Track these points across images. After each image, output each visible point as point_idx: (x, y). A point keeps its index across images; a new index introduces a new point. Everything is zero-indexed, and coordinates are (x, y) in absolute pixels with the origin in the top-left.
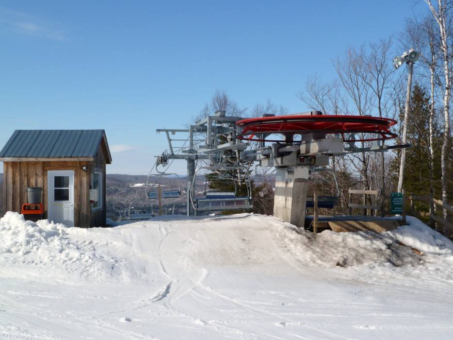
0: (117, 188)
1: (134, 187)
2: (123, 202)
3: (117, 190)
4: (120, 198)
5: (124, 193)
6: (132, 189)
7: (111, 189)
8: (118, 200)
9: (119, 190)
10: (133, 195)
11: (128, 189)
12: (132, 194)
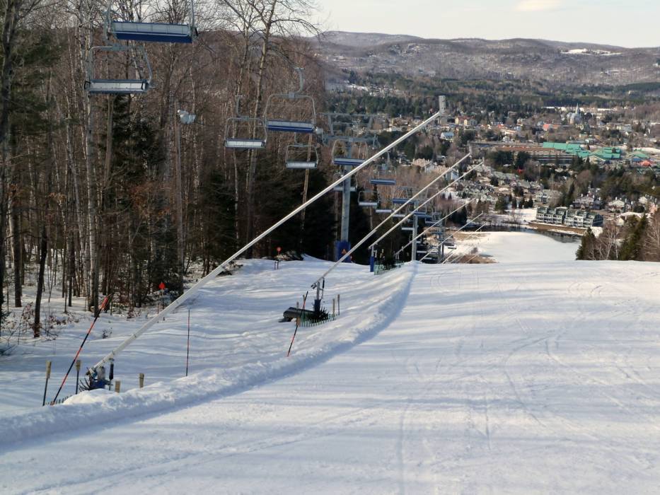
0: (539, 54)
1: (567, 55)
2: (548, 78)
3: (539, 58)
4: (543, 71)
5: (550, 63)
6: (564, 58)
7: (530, 56)
8: (539, 75)
9: (542, 57)
10: (565, 68)
11: (559, 58)
12: (564, 65)
